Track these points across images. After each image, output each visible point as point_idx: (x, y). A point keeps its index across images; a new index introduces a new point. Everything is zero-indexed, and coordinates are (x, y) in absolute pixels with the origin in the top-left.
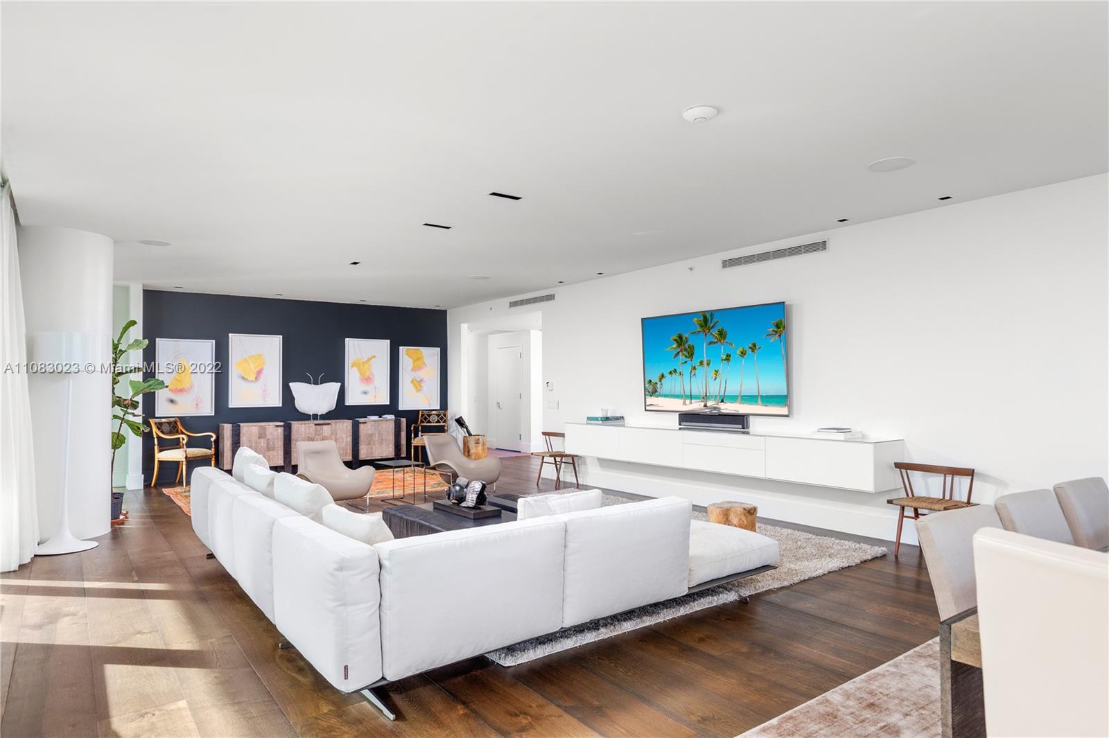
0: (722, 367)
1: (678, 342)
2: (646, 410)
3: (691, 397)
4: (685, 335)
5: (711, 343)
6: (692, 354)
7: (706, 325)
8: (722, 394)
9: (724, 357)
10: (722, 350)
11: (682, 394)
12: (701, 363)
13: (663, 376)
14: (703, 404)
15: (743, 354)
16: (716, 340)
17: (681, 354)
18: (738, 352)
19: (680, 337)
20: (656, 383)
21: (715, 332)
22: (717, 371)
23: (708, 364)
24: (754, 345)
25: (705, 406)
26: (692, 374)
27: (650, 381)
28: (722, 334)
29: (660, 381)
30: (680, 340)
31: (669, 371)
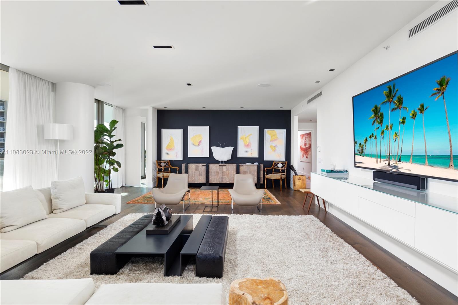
1: (375, 112)
2: (355, 167)
3: (381, 157)
4: (379, 106)
5: (393, 110)
6: (382, 121)
7: (390, 96)
8: (399, 154)
9: (401, 120)
10: (400, 114)
11: (376, 154)
12: (387, 127)
13: (366, 140)
14: (387, 162)
15: (414, 116)
16: (396, 107)
17: (376, 121)
18: (411, 115)
19: (376, 108)
20: (363, 146)
21: (396, 100)
22: (396, 134)
23: (391, 128)
24: (422, 106)
25: (389, 164)
26: (382, 136)
27: (360, 144)
28: (400, 101)
29: (365, 144)
30: (376, 111)
31: (369, 136)
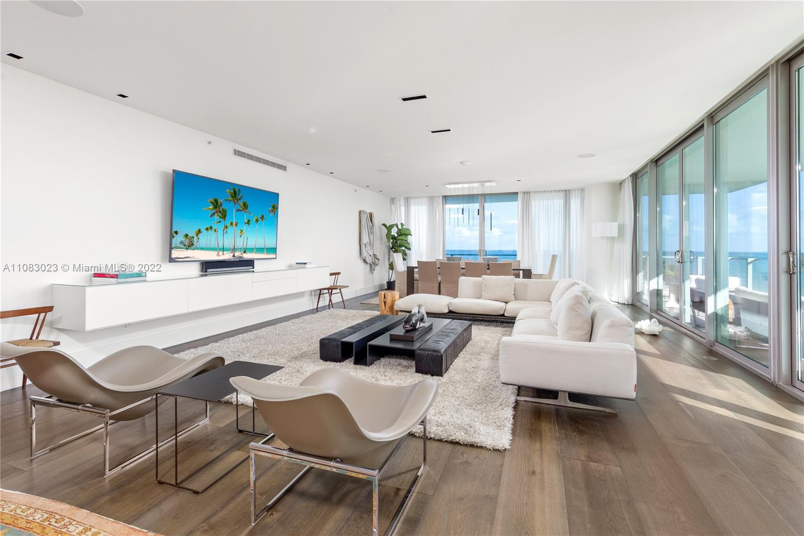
0: (245, 228)
1: (214, 205)
3: (223, 249)
4: (220, 201)
5: (238, 210)
6: (225, 216)
7: (235, 196)
8: (245, 247)
9: (246, 222)
10: (245, 217)
11: (217, 247)
12: (232, 224)
13: (200, 231)
14: (232, 254)
15: (257, 221)
16: (241, 209)
17: (216, 214)
18: (254, 219)
19: (216, 201)
20: (193, 238)
21: (241, 203)
22: (242, 231)
23: (236, 225)
24: (263, 216)
25: (234, 256)
26: (225, 231)
27: (187, 235)
28: (245, 206)
29: (197, 236)
30: (216, 204)
31: (205, 228)
